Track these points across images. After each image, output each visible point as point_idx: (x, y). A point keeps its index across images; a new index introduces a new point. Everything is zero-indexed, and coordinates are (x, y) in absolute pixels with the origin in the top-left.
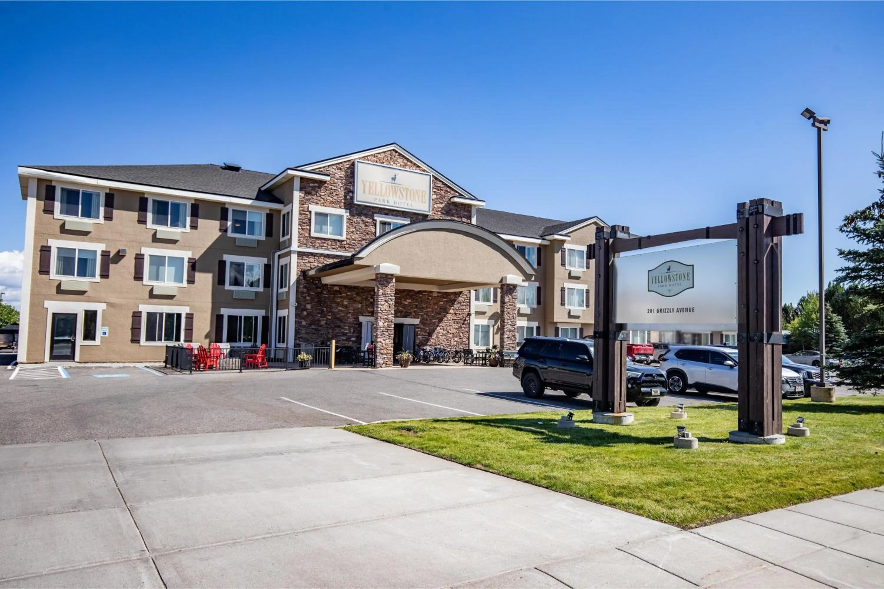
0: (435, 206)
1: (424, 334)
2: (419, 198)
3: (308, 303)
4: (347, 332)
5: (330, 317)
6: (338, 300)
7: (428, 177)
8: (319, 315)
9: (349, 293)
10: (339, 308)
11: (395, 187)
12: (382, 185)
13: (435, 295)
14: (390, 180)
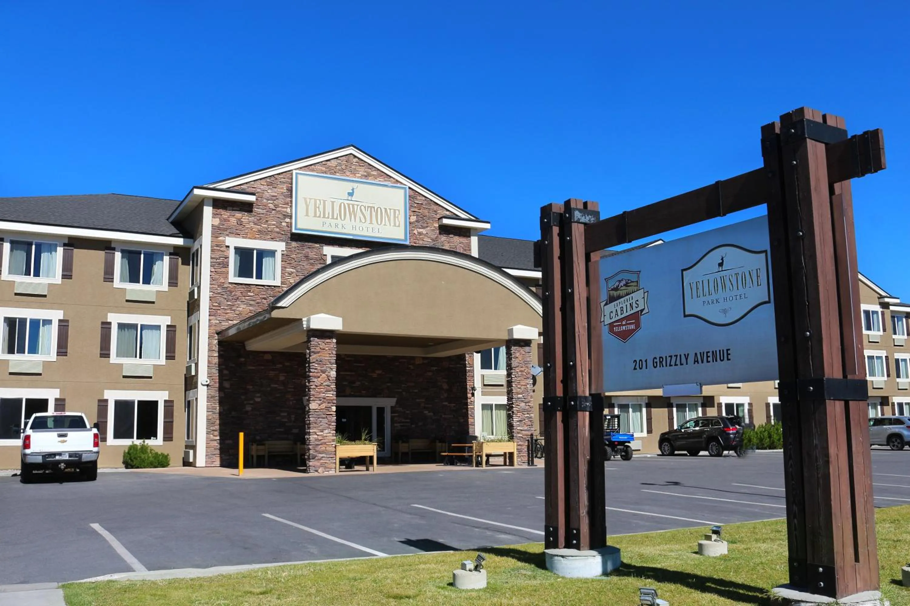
0: (415, 232)
1: (403, 420)
2: (389, 220)
3: (226, 380)
4: (286, 420)
5: (258, 400)
6: (272, 374)
7: (402, 191)
8: (243, 397)
9: (287, 364)
10: (272, 386)
11: (353, 205)
12: (333, 203)
13: (418, 362)
14: (346, 196)
